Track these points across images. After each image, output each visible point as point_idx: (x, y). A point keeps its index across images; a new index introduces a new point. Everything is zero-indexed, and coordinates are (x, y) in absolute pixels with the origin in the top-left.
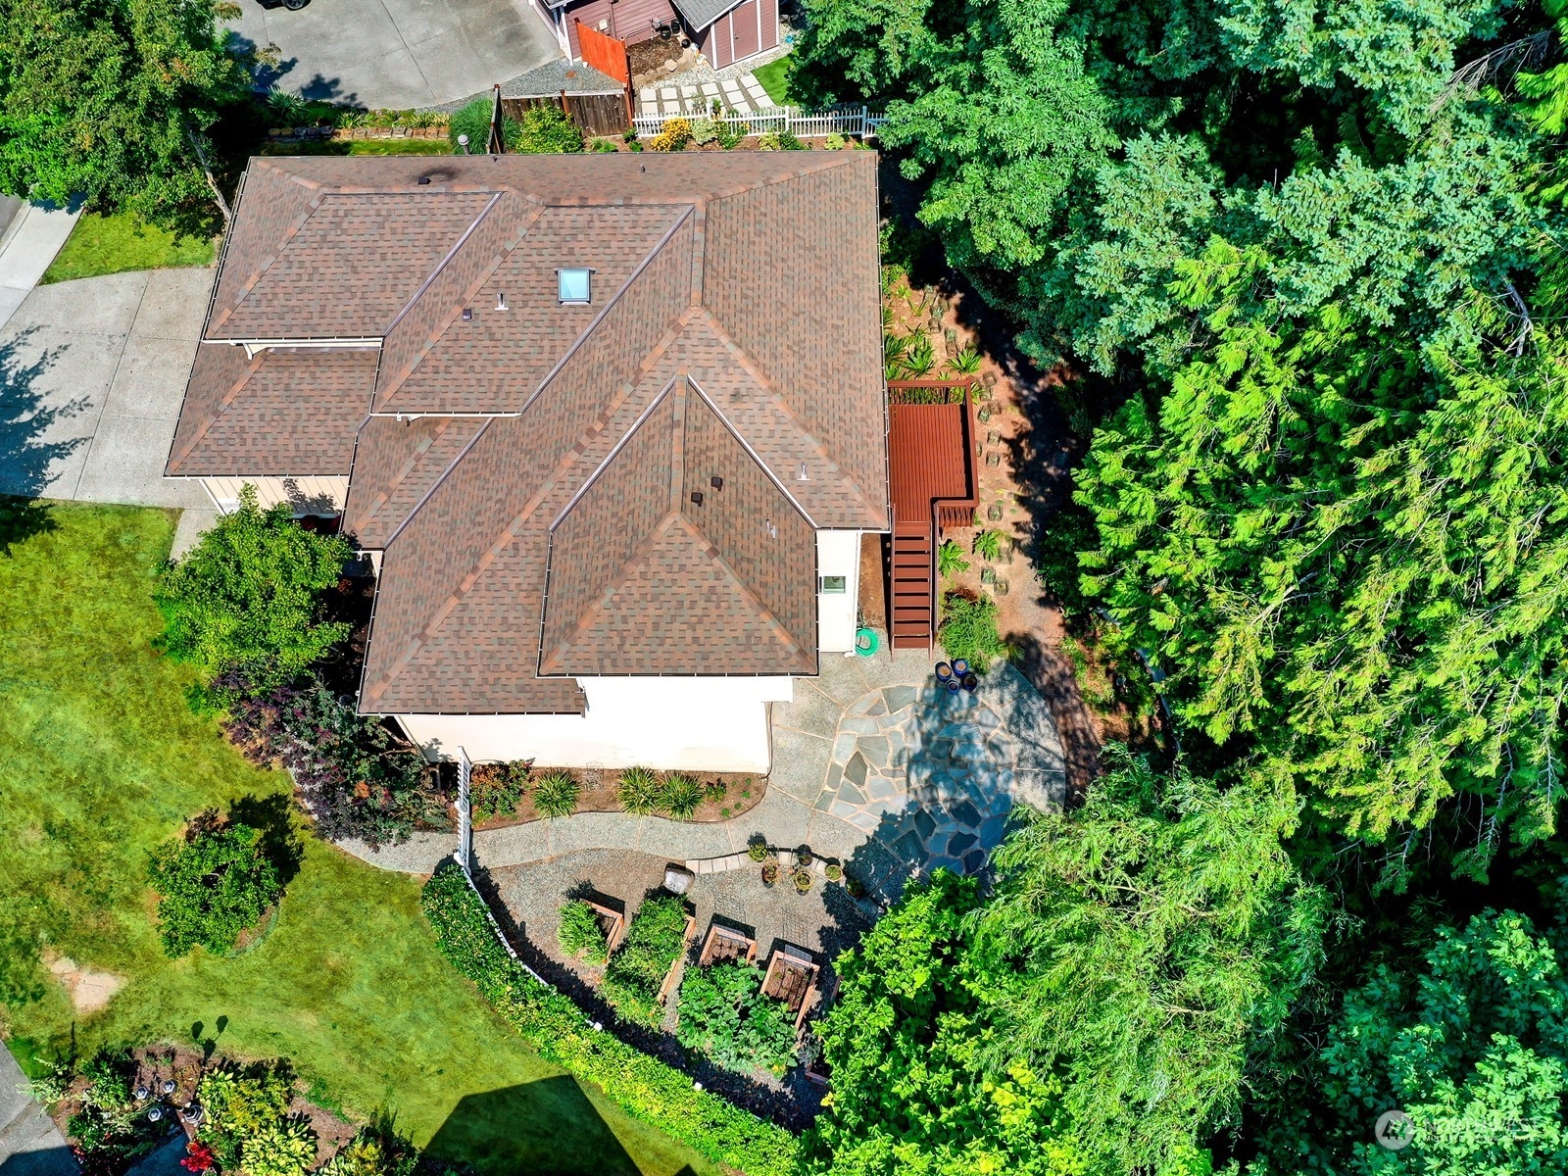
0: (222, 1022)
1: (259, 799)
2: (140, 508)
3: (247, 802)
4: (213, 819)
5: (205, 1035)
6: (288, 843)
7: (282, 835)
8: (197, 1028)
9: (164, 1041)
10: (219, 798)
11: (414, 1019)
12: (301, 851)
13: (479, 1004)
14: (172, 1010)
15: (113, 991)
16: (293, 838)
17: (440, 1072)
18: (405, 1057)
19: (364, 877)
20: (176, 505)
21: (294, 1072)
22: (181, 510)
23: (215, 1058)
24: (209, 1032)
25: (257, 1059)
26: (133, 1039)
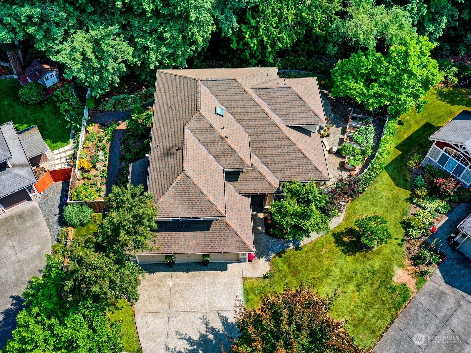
0: (396, 239)
1: (335, 240)
2: (244, 289)
3: (336, 242)
4: (343, 250)
5: (400, 242)
6: (345, 231)
7: (343, 233)
8: (399, 244)
9: (405, 251)
10: (337, 250)
11: (382, 197)
12: (346, 228)
13: (374, 185)
14: (397, 251)
15: (397, 266)
16: (343, 230)
17: (392, 191)
18: (391, 198)
19: (349, 213)
20: (241, 280)
21: (403, 220)
22: (243, 278)
23: (406, 238)
24: (399, 241)
25: (402, 229)
26: (407, 259)
